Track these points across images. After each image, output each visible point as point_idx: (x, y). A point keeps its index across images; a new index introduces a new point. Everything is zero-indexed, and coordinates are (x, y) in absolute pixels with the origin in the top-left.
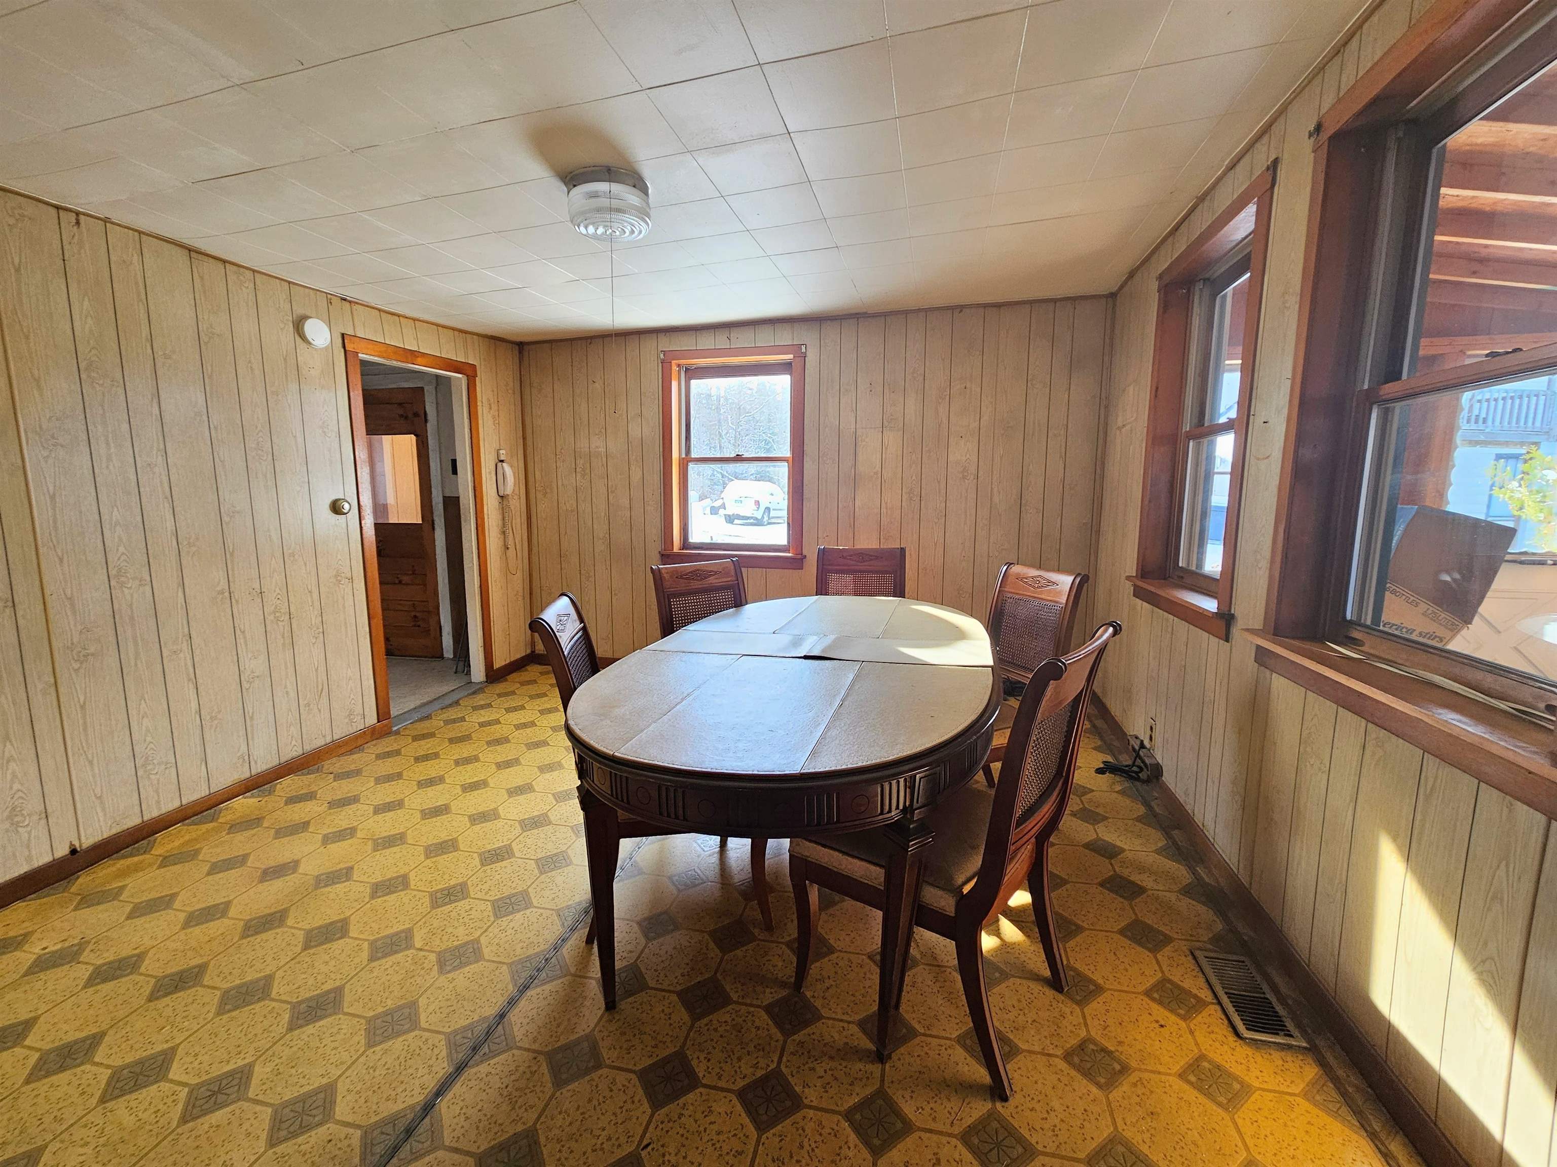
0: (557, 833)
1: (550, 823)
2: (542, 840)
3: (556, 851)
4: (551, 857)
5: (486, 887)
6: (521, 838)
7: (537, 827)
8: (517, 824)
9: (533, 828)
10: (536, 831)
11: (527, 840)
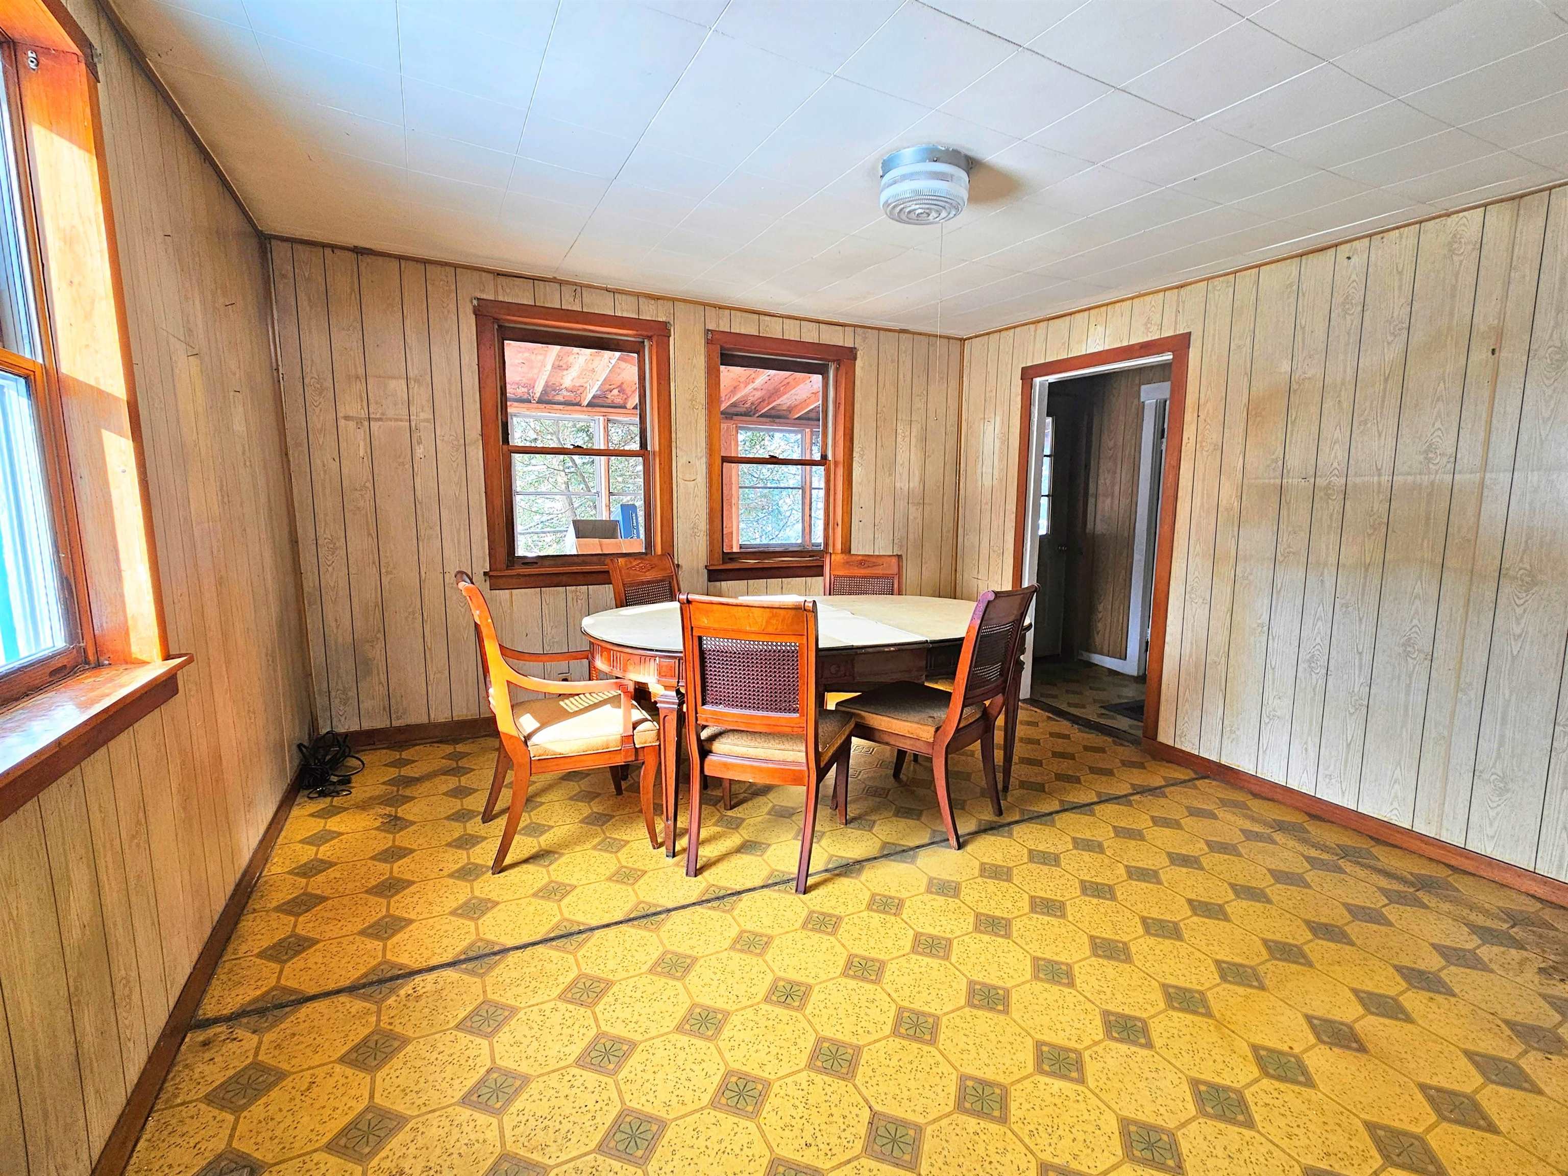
0: (977, 898)
1: (978, 915)
2: (996, 898)
3: (988, 881)
4: (996, 878)
5: (1063, 881)
6: (1016, 913)
7: (994, 918)
8: (1015, 934)
9: (998, 918)
10: (998, 913)
11: (1010, 906)
